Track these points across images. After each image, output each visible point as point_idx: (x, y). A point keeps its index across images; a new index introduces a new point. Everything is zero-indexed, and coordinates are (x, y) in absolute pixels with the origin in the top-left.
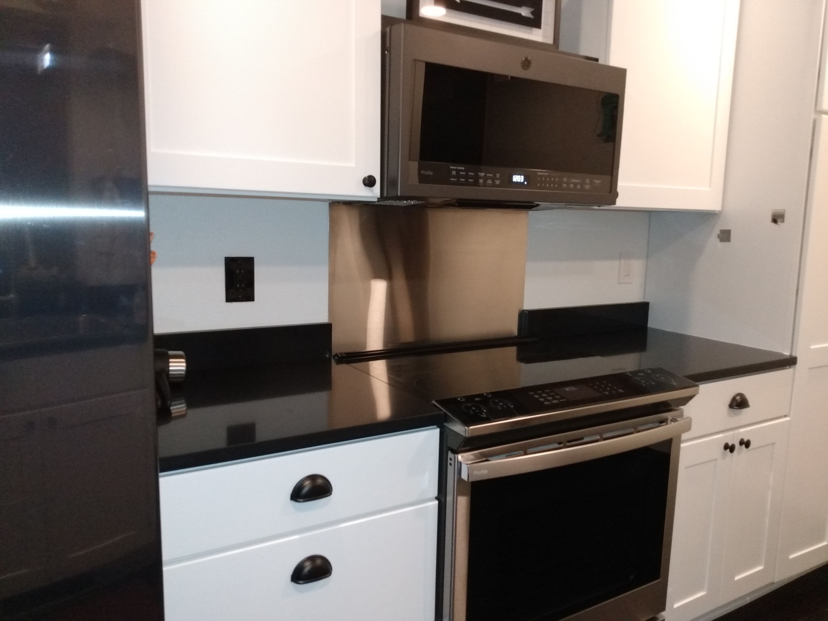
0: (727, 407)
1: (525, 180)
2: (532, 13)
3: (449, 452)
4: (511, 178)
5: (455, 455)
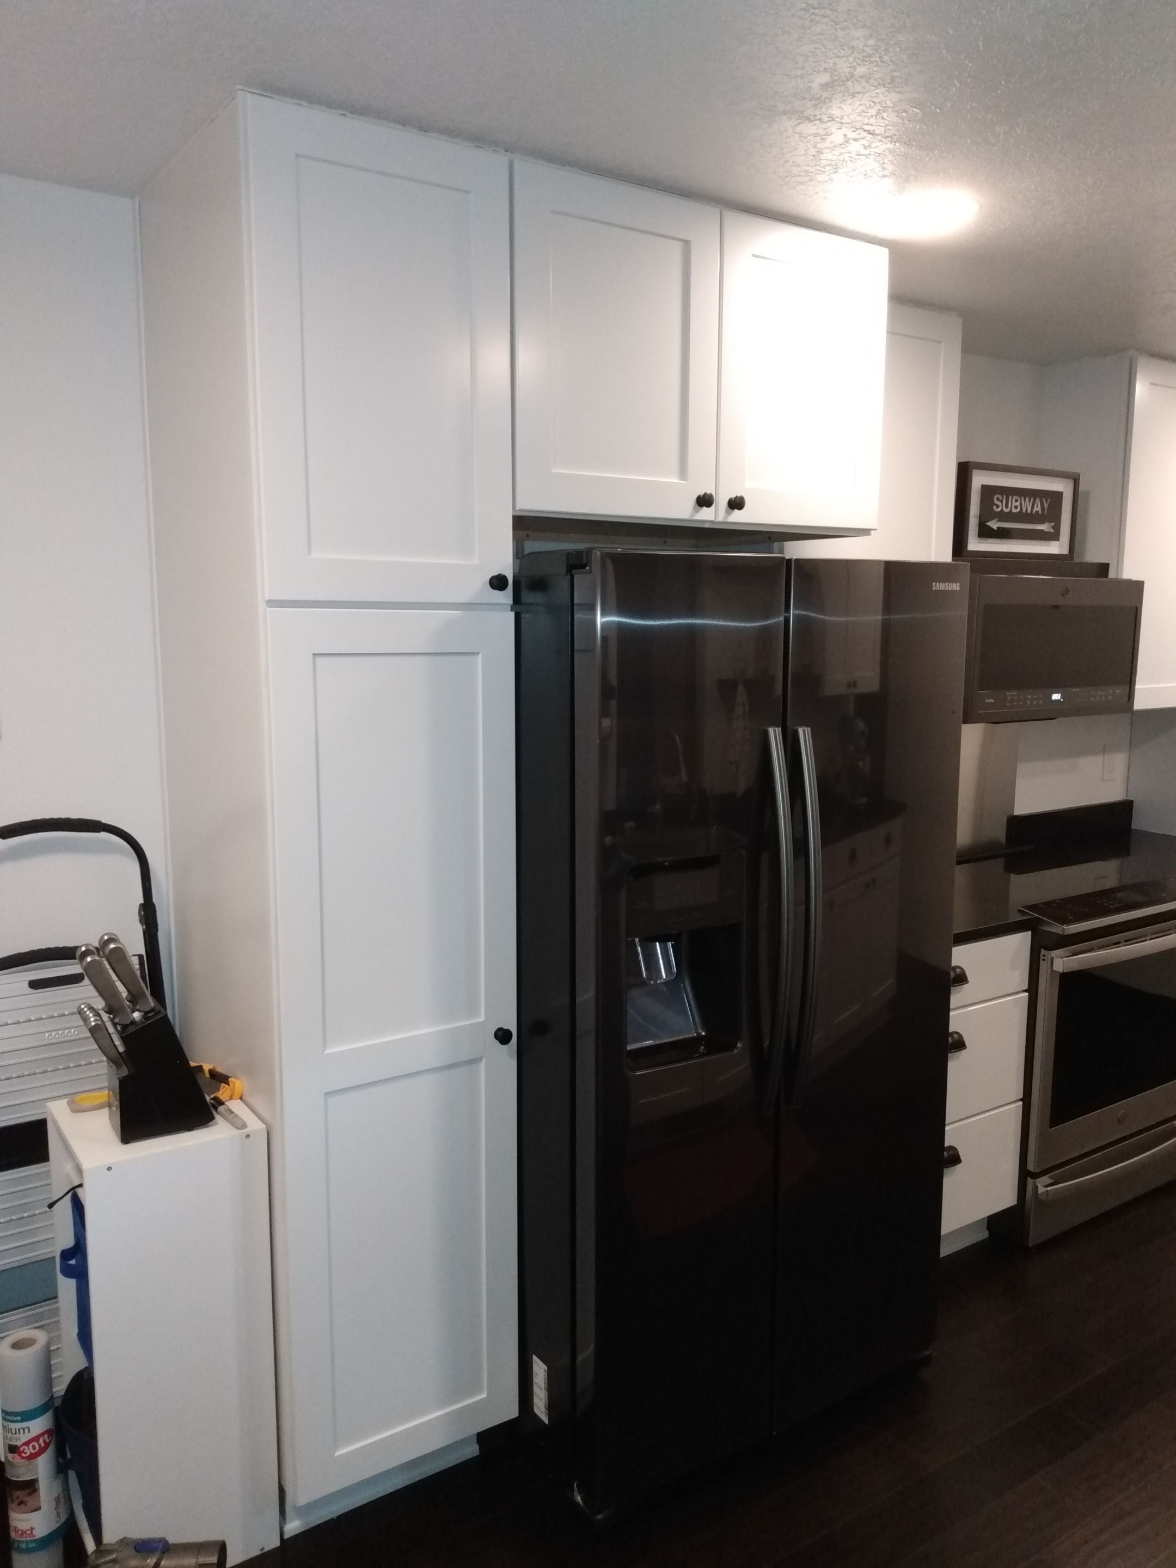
1: (1061, 697)
2: (1053, 527)
3: (1042, 950)
4: (1051, 697)
5: (1049, 952)
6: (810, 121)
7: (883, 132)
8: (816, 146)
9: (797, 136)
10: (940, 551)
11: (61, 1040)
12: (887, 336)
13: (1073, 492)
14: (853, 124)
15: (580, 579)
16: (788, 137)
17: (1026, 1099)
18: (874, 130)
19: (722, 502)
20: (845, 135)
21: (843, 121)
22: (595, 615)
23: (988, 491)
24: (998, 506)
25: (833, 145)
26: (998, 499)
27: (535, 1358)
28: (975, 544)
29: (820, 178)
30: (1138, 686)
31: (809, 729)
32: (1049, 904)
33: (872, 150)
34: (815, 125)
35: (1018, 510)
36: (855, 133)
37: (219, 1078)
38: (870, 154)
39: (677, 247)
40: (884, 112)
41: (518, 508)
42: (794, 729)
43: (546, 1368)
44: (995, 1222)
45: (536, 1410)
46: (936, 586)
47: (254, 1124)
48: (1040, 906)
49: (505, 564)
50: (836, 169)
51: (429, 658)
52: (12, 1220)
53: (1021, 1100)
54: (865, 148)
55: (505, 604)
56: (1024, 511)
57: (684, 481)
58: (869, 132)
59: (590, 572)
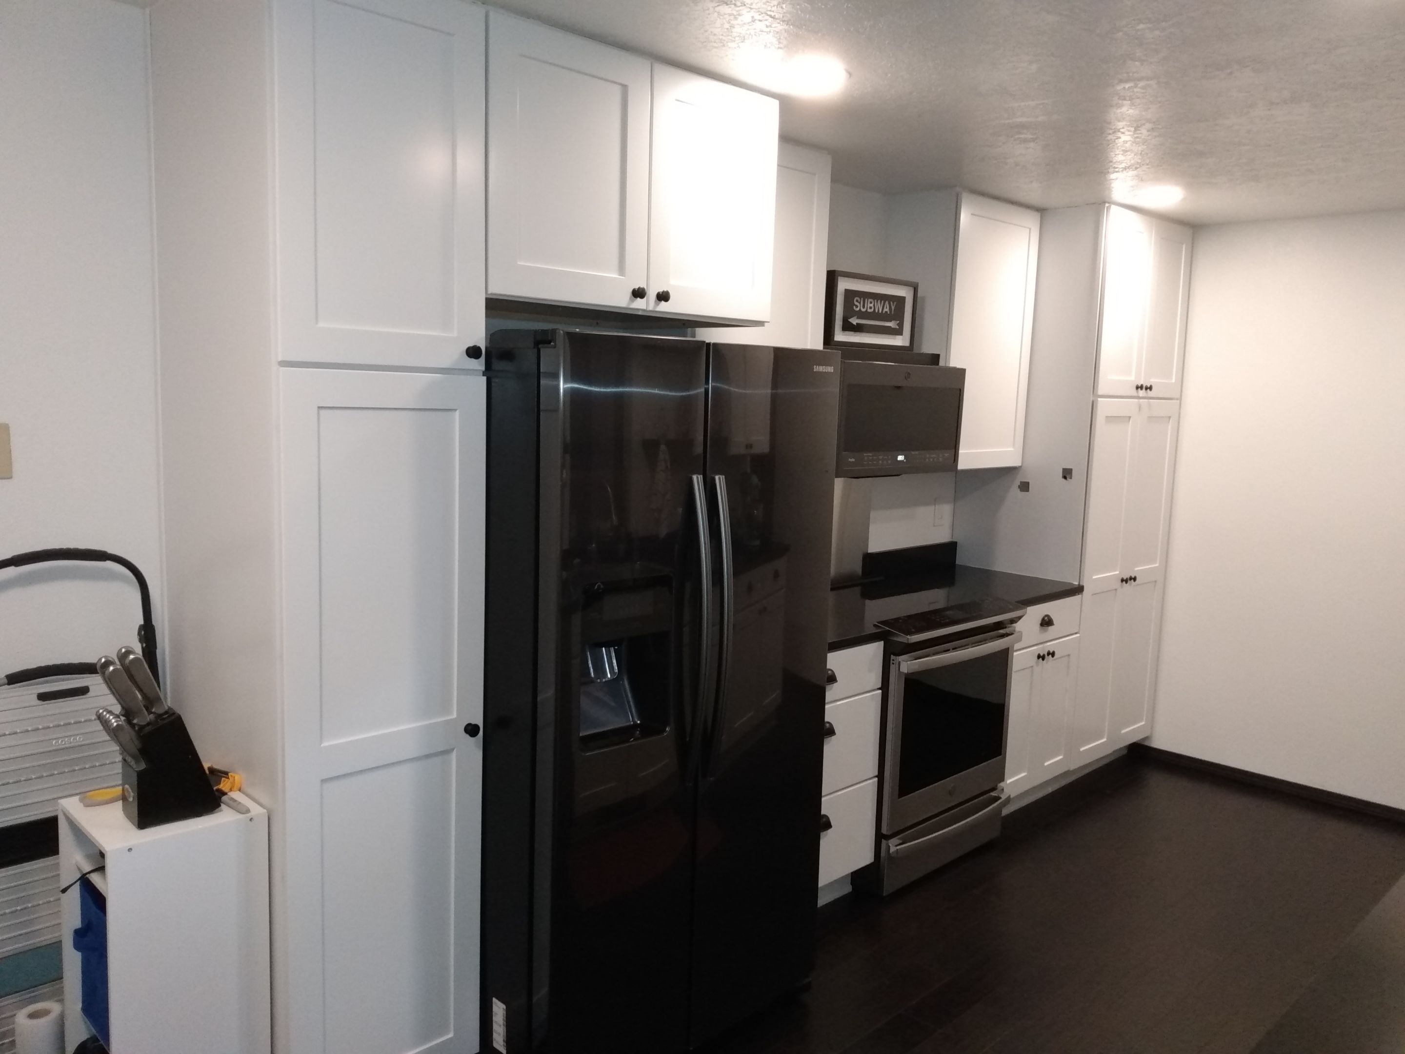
0: (1039, 625)
1: (905, 459)
2: (898, 324)
3: (892, 656)
4: (897, 458)
5: (897, 657)
6: (727, 5)
7: (781, 17)
8: (730, 22)
9: (716, 14)
10: (813, 341)
11: (67, 746)
12: (777, 168)
13: (913, 298)
14: (760, 10)
15: (545, 352)
16: (709, 14)
17: (880, 776)
18: (775, 15)
19: (652, 294)
20: (753, 17)
21: (752, 7)
22: (559, 381)
23: (850, 295)
24: (857, 307)
25: (743, 22)
26: (857, 301)
27: (494, 999)
28: (840, 336)
29: (730, 44)
30: (962, 451)
31: (724, 477)
32: (897, 620)
33: (772, 28)
34: (731, 7)
35: (872, 310)
36: (761, 16)
37: (219, 774)
38: (770, 32)
39: (617, 89)
40: (783, 4)
41: (489, 292)
42: (712, 477)
43: (505, 1007)
44: (857, 877)
45: (495, 1045)
46: (816, 368)
47: (256, 810)
48: (890, 621)
49: (479, 339)
50: (743, 39)
51: (417, 413)
52: (17, 910)
53: (876, 776)
54: (767, 27)
55: (476, 370)
56: (877, 311)
57: (622, 276)
58: (771, 16)
59: (555, 347)
